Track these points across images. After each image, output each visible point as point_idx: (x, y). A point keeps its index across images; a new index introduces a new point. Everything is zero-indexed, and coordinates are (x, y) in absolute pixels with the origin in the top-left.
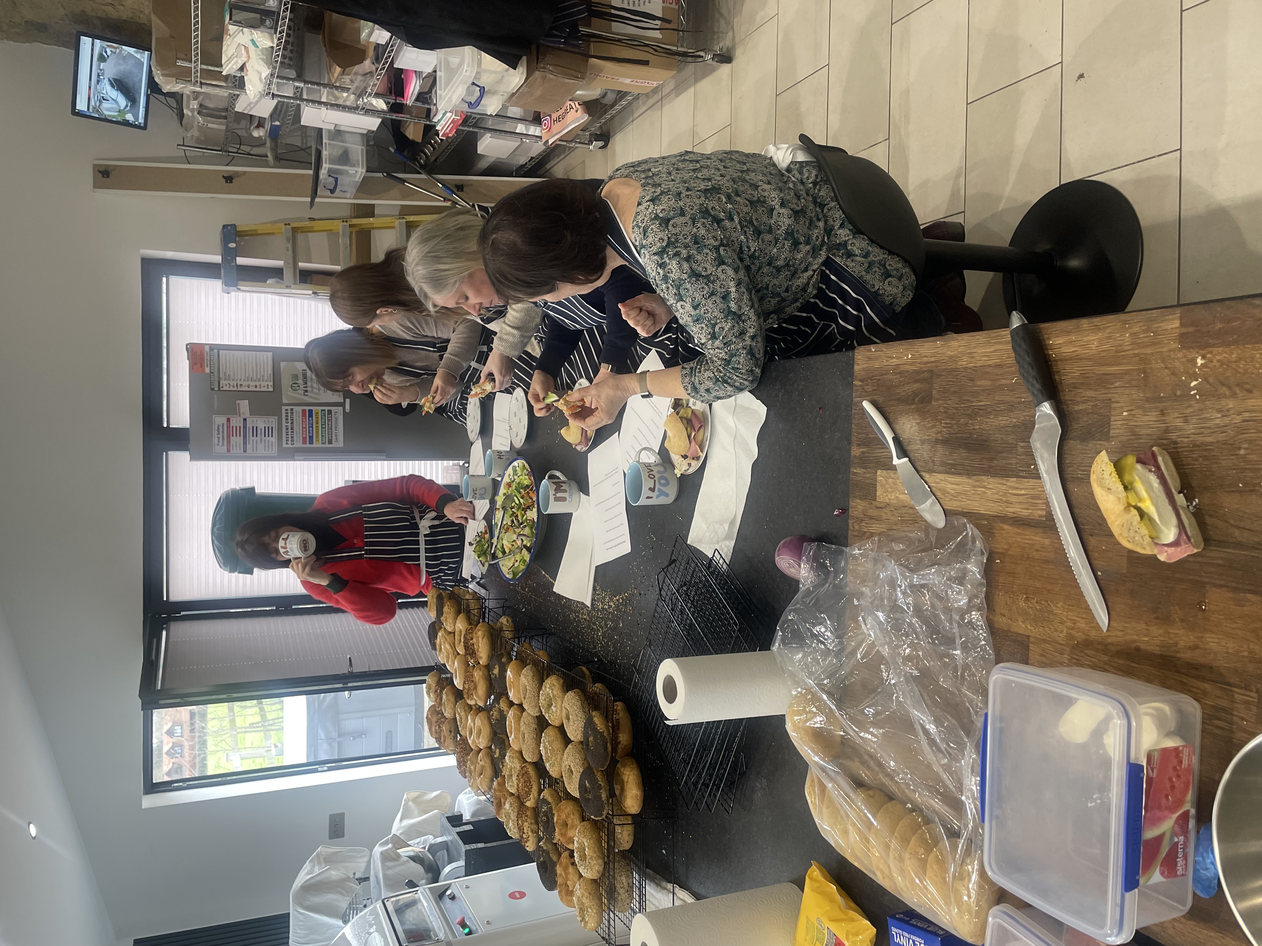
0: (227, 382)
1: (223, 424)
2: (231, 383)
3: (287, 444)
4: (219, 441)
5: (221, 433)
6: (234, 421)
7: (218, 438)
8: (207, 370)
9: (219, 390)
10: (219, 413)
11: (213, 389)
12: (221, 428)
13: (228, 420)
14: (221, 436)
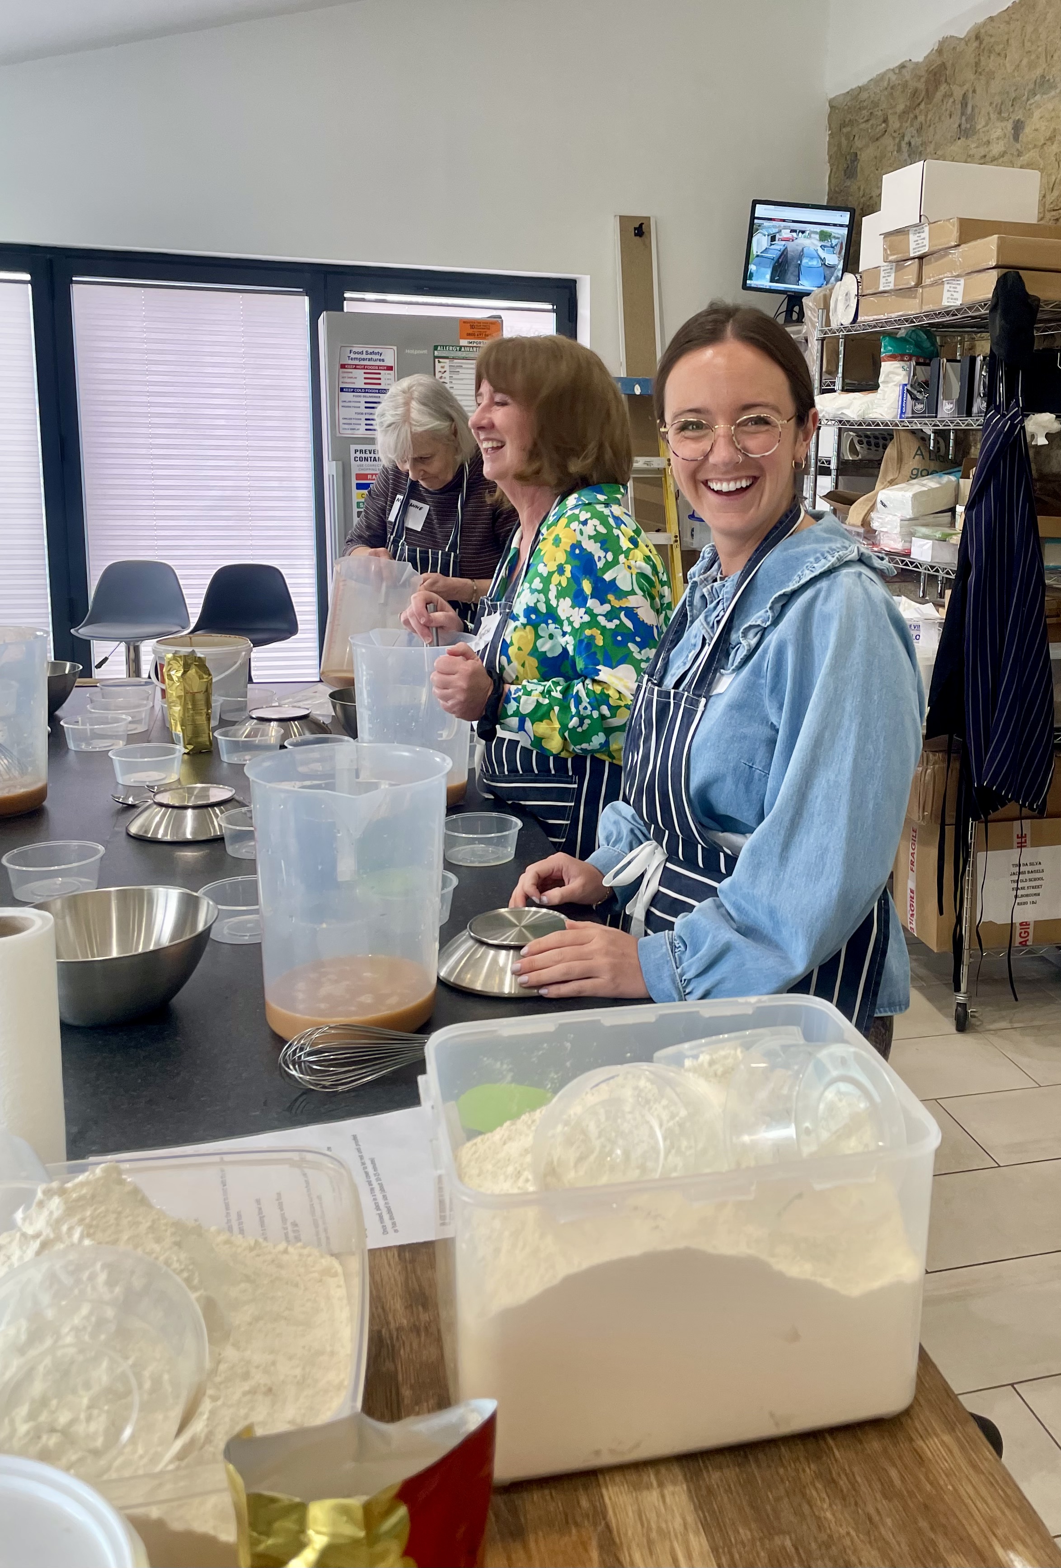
0: (447, 368)
1: (383, 360)
2: (447, 375)
3: (356, 451)
4: (355, 353)
5: (369, 356)
6: (389, 377)
7: (362, 353)
8: (464, 342)
9: (435, 357)
10: (400, 355)
11: (436, 348)
12: (378, 357)
13: (390, 368)
14: (364, 356)
